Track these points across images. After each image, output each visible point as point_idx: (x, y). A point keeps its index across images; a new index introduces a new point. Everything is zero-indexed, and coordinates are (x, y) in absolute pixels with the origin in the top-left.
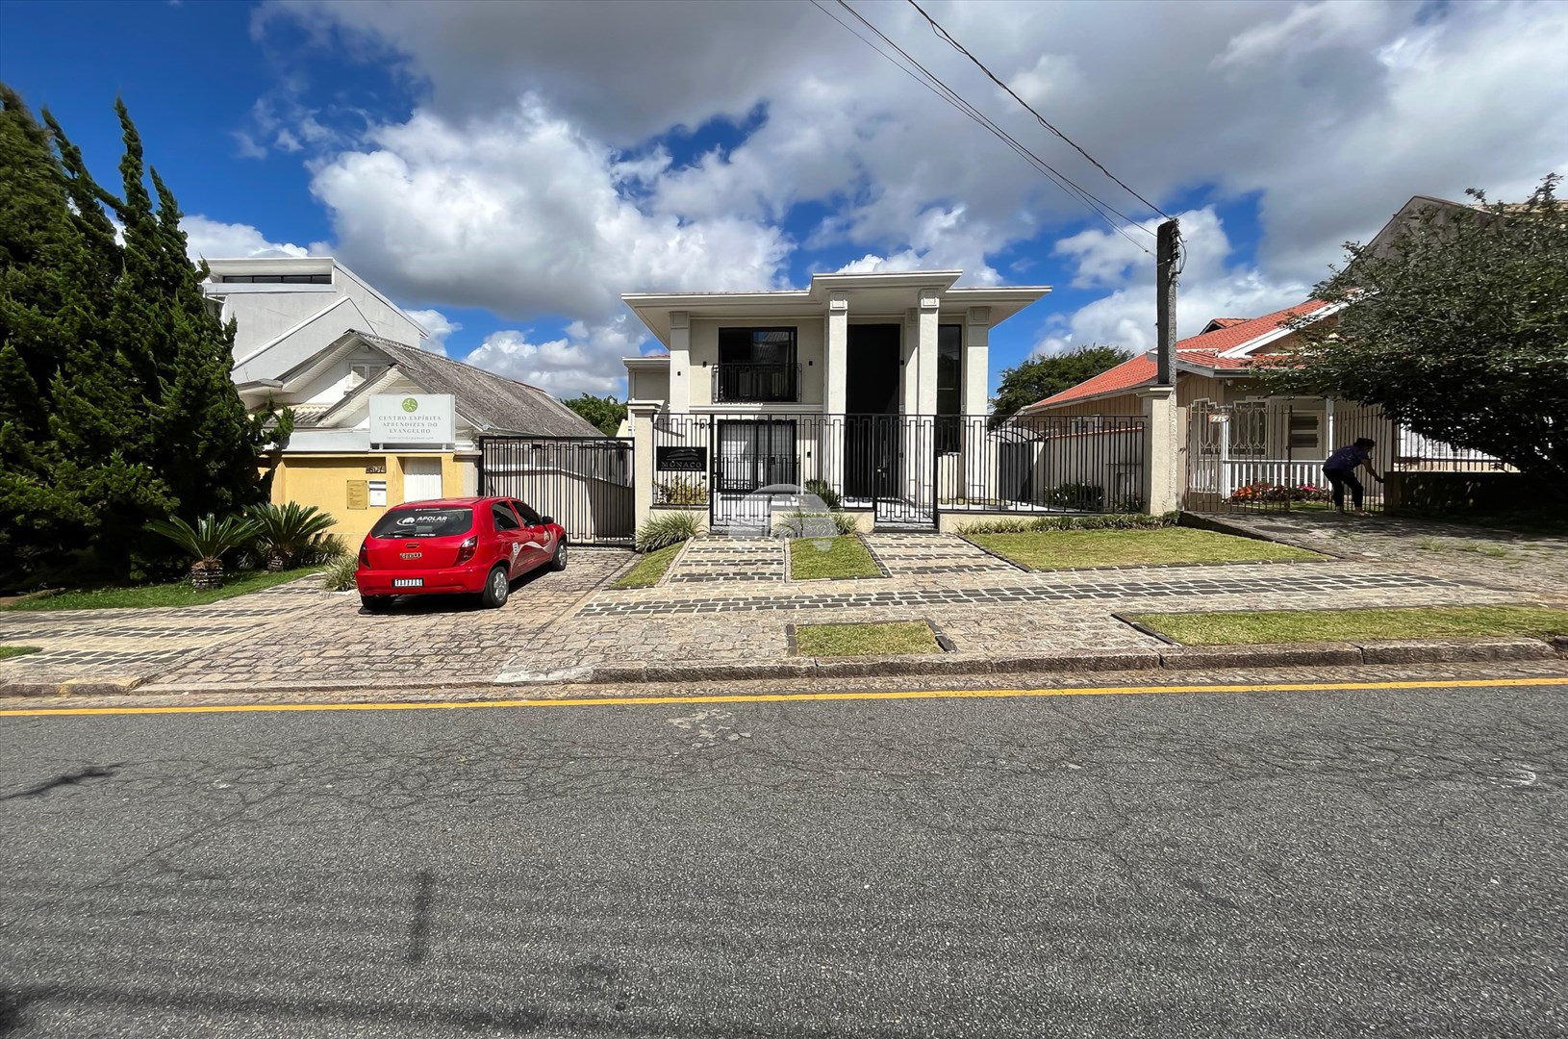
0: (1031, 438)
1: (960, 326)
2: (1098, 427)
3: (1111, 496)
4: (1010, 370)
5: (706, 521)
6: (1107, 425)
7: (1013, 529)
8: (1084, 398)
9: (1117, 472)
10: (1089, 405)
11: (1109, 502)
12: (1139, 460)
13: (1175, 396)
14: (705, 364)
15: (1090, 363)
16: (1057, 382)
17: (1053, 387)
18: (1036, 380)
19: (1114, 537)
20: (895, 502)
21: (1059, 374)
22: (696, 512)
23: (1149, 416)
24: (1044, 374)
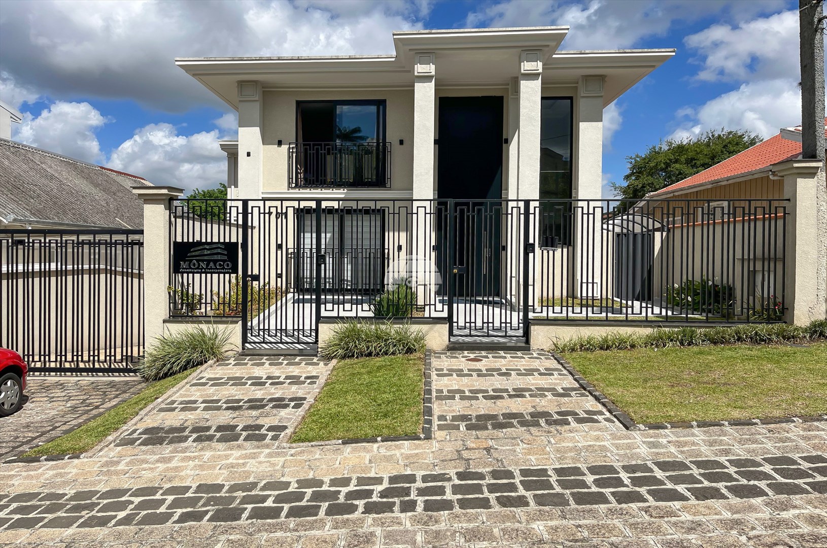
0: (651, 227)
1: (571, 98)
2: (729, 214)
3: (745, 300)
4: (637, 156)
5: (237, 338)
6: (739, 211)
7: (622, 344)
8: (712, 183)
9: (751, 269)
10: (717, 190)
11: (742, 308)
12: (780, 254)
13: (824, 174)
14: (280, 143)
15: (719, 148)
16: (685, 169)
17: (680, 174)
18: (663, 166)
19: (750, 358)
20: (494, 304)
21: (687, 160)
22: (221, 327)
23: (792, 200)
24: (670, 160)
